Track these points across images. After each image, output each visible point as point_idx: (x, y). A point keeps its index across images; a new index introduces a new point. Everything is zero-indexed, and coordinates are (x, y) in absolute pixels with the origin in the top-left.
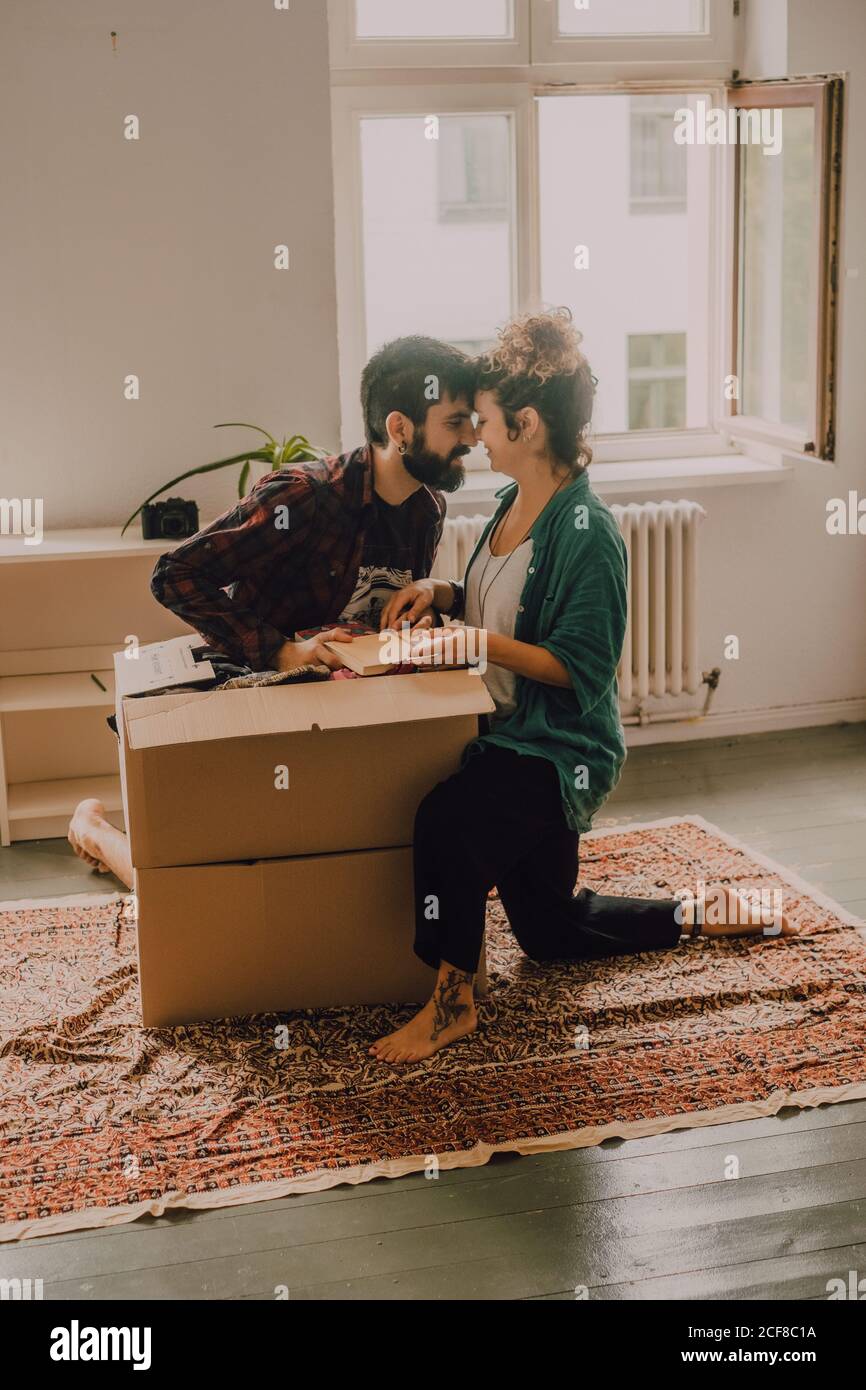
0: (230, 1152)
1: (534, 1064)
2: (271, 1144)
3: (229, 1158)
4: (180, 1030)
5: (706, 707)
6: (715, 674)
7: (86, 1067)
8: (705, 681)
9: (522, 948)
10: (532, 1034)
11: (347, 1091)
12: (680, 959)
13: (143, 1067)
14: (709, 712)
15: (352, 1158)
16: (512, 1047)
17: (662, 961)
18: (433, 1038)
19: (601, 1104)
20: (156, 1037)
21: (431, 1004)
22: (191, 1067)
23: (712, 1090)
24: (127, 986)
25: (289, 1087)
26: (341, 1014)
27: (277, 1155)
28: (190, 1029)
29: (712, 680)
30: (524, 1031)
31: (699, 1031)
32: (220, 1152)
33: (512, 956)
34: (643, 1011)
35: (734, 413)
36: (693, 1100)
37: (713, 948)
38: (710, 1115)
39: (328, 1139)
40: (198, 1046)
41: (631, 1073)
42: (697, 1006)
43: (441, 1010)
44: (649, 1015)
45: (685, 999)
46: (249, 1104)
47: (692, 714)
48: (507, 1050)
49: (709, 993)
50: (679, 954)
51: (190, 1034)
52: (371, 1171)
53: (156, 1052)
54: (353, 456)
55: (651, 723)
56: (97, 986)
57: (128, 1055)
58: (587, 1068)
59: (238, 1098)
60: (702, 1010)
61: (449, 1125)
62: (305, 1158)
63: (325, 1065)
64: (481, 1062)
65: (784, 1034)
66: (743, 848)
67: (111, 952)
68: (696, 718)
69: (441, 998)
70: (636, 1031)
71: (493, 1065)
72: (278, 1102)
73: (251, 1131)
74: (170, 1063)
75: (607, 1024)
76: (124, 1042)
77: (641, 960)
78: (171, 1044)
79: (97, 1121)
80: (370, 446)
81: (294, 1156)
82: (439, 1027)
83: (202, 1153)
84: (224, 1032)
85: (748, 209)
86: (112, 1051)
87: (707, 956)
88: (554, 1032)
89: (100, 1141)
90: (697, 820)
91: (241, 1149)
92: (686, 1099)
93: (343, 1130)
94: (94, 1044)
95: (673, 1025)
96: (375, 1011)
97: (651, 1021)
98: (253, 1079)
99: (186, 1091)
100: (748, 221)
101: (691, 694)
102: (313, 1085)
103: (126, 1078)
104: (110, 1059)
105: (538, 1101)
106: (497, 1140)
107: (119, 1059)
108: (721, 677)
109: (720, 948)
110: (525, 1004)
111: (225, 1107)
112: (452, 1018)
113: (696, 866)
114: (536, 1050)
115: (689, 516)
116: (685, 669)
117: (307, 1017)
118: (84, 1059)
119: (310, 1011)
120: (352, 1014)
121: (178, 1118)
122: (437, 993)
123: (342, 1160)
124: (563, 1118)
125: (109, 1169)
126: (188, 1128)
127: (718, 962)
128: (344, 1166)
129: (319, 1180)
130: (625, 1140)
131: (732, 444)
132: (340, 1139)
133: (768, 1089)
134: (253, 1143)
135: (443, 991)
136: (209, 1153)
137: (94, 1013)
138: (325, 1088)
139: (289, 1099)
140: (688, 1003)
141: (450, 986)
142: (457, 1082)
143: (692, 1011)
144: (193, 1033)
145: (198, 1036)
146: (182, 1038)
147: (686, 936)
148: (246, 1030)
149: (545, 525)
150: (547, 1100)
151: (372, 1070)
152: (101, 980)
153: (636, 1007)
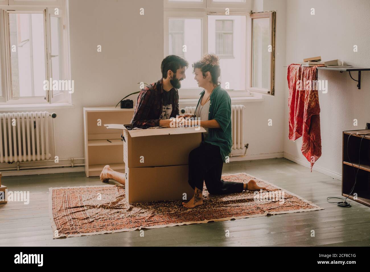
0: (152, 221)
1: (215, 209)
2: (161, 220)
3: (152, 222)
4: (137, 204)
5: (245, 153)
6: (248, 145)
7: (118, 210)
8: (245, 147)
9: (209, 193)
10: (213, 204)
11: (175, 213)
12: (243, 194)
13: (130, 209)
14: (246, 155)
15: (178, 222)
16: (210, 206)
17: (239, 194)
18: (194, 204)
19: (230, 214)
20: (132, 205)
21: (194, 198)
22: (141, 210)
23: (253, 212)
24: (123, 198)
25: (163, 212)
26: (171, 202)
27: (162, 222)
28: (139, 203)
29: (247, 146)
30: (212, 203)
31: (249, 204)
32: (150, 221)
33: (206, 194)
34: (236, 201)
35: (251, 87)
36: (249, 214)
37: (250, 192)
38: (253, 216)
39: (173, 219)
40: (141, 207)
41: (235, 210)
42: (248, 201)
43: (196, 199)
44: (238, 202)
45: (245, 199)
46: (155, 215)
47: (242, 155)
48: (209, 207)
49: (250, 198)
50: (243, 193)
51: (139, 204)
52: (182, 224)
53: (133, 207)
54: (158, 82)
55: (233, 156)
56: (116, 198)
57: (127, 208)
58: (225, 210)
59: (152, 214)
60: (249, 201)
61: (198, 218)
62: (168, 222)
63: (170, 209)
64: (203, 209)
65: (267, 205)
66: (255, 178)
67: (118, 193)
68: (243, 156)
69: (195, 196)
70: (236, 205)
71: (206, 209)
72: (161, 214)
73: (156, 218)
74: (136, 210)
75: (229, 203)
76: (125, 206)
77: (235, 194)
78: (135, 206)
79: (123, 217)
80: (162, 79)
81: (166, 222)
82: (195, 202)
83: (147, 221)
84: (146, 204)
85: (254, 37)
86: (122, 207)
87: (249, 194)
88: (218, 204)
89: (125, 220)
90: (245, 173)
91: (155, 221)
92: (247, 214)
93: (176, 218)
94: (119, 206)
95: (243, 204)
96: (179, 201)
97: (238, 203)
98: (155, 211)
99: (141, 213)
100: (254, 40)
101: (242, 149)
102: (168, 212)
103: (127, 211)
104: (123, 208)
105: (217, 214)
106: (209, 219)
107: (124, 208)
108: (249, 146)
109: (252, 192)
110: (211, 200)
111: (150, 215)
112: (198, 200)
113: (245, 181)
114: (215, 207)
115: (242, 108)
116: (241, 143)
117: (164, 202)
118: (117, 209)
119: (165, 201)
120: (173, 202)
121: (140, 217)
122: (195, 195)
123: (177, 222)
124: (222, 216)
125: (127, 223)
126: (143, 218)
127: (251, 195)
128: (177, 223)
129: (172, 225)
130: (235, 219)
131: (251, 94)
132: (175, 219)
133: (264, 212)
134: (157, 220)
135: (196, 194)
136: (148, 221)
137: (117, 202)
138: (170, 212)
139: (163, 214)
140: (246, 200)
141: (197, 194)
142: (199, 211)
143: (247, 202)
144: (140, 204)
145: (141, 205)
146: (138, 205)
147: (244, 191)
148: (151, 204)
149: (213, 95)
150: (218, 214)
151: (180, 209)
152: (117, 197)
153: (235, 200)
